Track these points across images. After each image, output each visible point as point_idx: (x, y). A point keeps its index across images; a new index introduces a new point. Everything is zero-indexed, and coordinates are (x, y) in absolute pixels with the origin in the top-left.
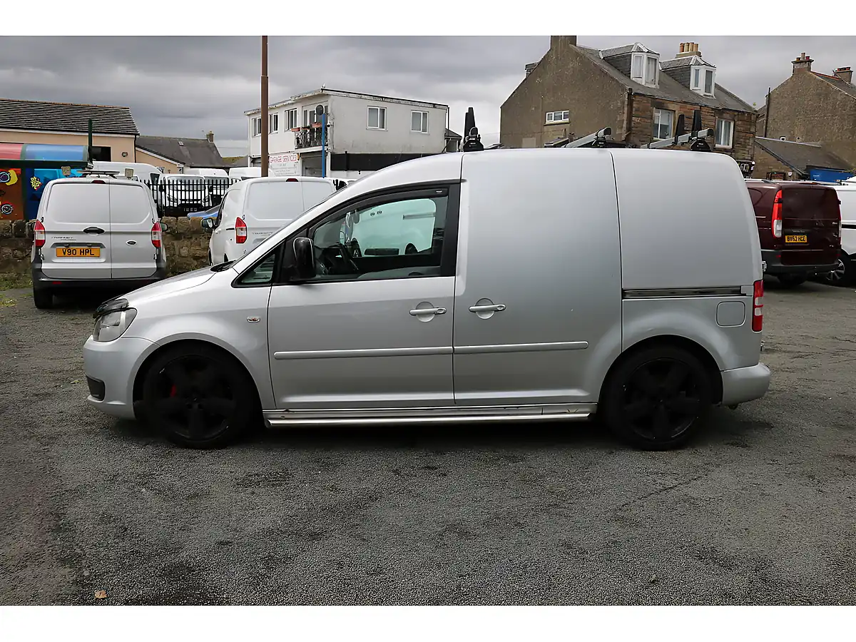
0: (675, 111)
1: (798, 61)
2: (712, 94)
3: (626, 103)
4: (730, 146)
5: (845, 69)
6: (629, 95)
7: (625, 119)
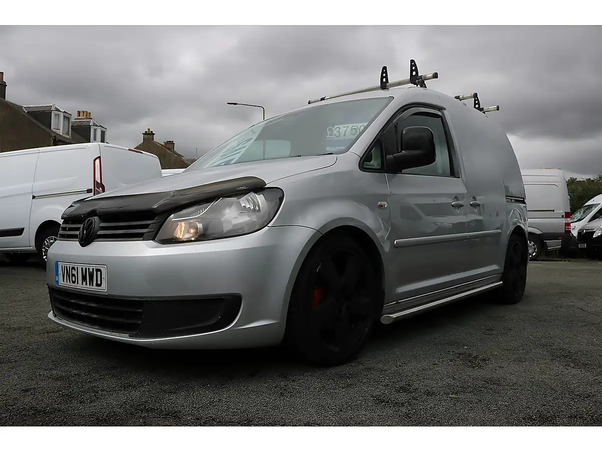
1: (146, 134)
5: (170, 142)
6: (55, 141)
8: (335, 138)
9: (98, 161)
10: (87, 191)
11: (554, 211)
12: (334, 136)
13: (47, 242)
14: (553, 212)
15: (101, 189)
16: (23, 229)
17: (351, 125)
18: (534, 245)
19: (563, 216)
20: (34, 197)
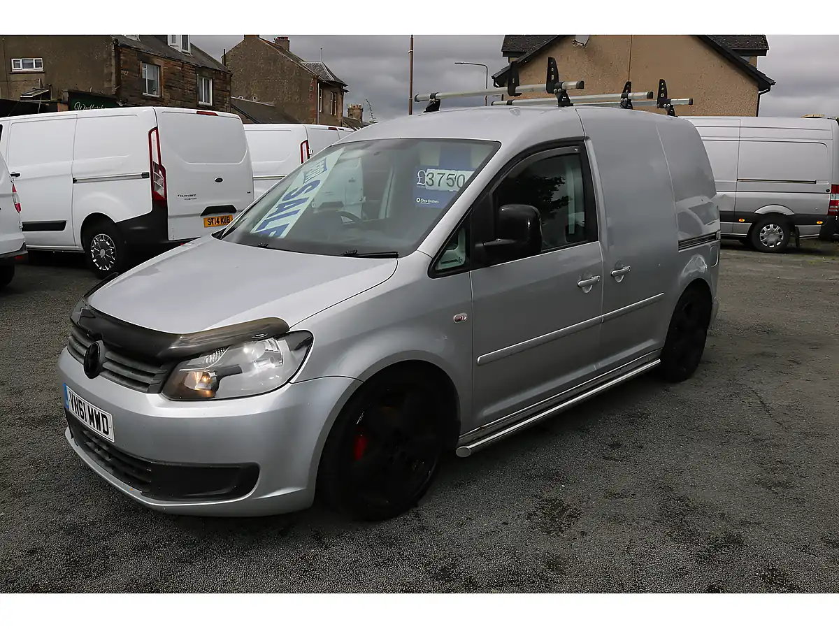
0: (160, 66)
2: (189, 51)
3: (113, 54)
4: (211, 104)
5: (284, 38)
6: (116, 46)
7: (114, 71)
8: (427, 187)
9: (154, 133)
10: (142, 175)
11: (815, 182)
12: (425, 184)
13: (96, 241)
14: (813, 185)
15: (160, 172)
16: (65, 222)
17: (447, 172)
18: (779, 231)
19: (828, 191)
20: (75, 181)
